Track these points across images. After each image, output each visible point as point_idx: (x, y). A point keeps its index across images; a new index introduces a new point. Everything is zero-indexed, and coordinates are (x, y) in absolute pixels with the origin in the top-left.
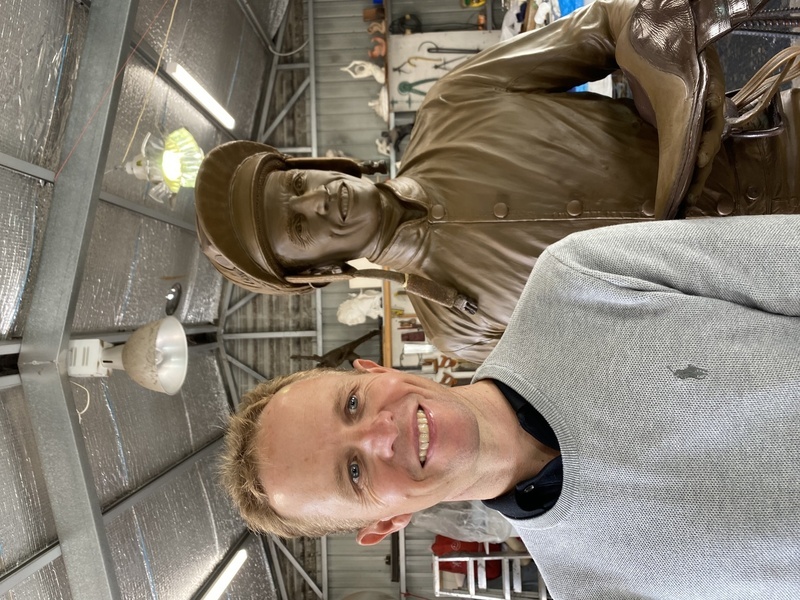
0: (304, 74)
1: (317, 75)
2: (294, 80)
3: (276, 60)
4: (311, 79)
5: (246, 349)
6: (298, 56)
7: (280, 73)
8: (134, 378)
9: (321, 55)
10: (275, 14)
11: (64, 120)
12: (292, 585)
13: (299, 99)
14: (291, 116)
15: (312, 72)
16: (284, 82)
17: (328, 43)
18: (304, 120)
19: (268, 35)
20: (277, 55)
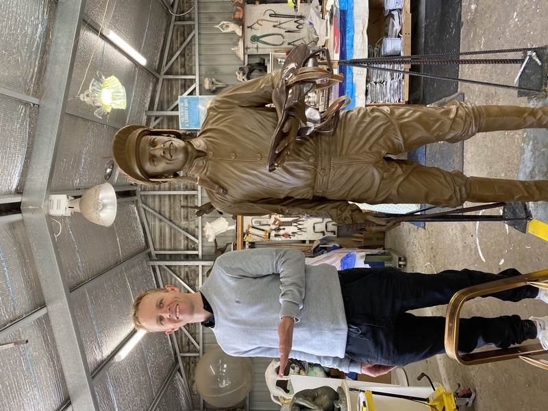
0: (191, 28)
1: (199, 28)
2: (185, 32)
3: (173, 18)
4: (195, 32)
5: (154, 201)
6: (187, 16)
7: (176, 27)
8: (86, 217)
9: (202, 16)
11: (44, 68)
12: (182, 342)
13: (188, 44)
14: (182, 55)
15: (196, 27)
16: (179, 33)
17: (206, 8)
18: (191, 58)
19: (168, 3)
20: (174, 15)
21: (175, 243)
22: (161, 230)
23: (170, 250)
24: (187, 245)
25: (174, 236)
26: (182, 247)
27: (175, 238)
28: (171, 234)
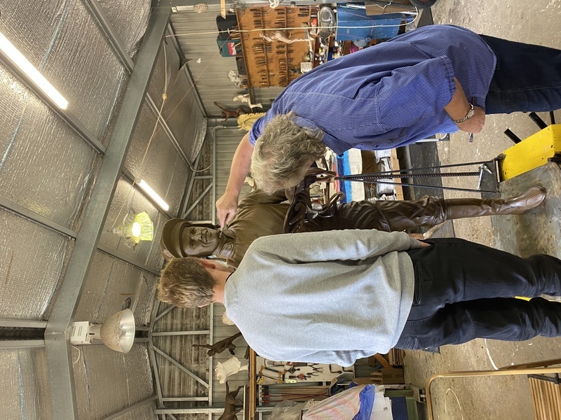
0: (209, 181)
1: (216, 181)
2: (203, 185)
3: (194, 174)
4: (213, 184)
5: (165, 342)
6: (206, 172)
7: (196, 181)
9: (219, 171)
10: (195, 151)
11: (85, 207)
13: (206, 194)
14: (201, 203)
15: (214, 180)
16: (198, 186)
17: (223, 165)
18: (208, 206)
19: (190, 162)
20: (195, 171)
21: (184, 389)
22: (170, 374)
23: (179, 397)
24: (197, 391)
25: (183, 381)
26: (192, 393)
27: (184, 384)
28: (180, 379)
